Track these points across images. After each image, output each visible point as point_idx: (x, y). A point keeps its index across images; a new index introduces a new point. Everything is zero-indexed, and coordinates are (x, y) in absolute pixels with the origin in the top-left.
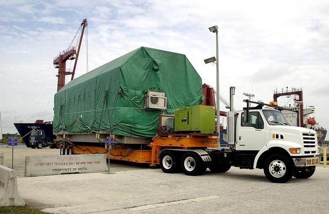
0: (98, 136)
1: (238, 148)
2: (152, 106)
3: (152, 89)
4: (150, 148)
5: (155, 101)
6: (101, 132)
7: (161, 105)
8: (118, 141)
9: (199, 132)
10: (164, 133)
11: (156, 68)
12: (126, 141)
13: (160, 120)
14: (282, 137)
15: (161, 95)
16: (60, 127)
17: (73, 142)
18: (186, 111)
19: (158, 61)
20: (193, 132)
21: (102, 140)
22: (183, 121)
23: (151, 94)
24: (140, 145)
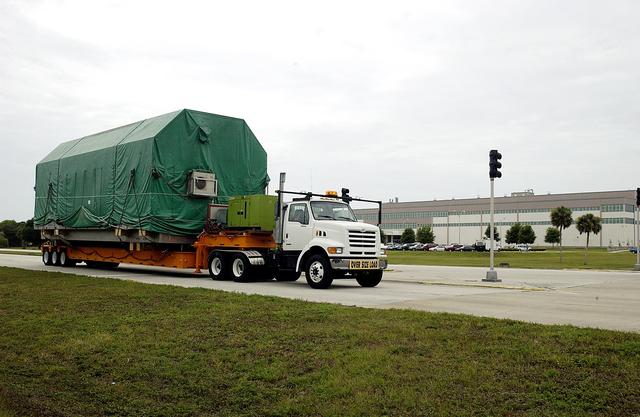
0: (118, 232)
1: (285, 248)
2: (197, 192)
3: (198, 169)
4: (194, 250)
5: (201, 184)
6: (124, 227)
7: (209, 191)
8: (149, 240)
9: (259, 228)
10: (213, 228)
11: (204, 139)
12: (161, 240)
13: (209, 211)
14: (325, 235)
15: (209, 177)
16: (49, 217)
17: (71, 241)
18: (243, 202)
19: (207, 131)
20: (251, 228)
21: (124, 239)
22: (239, 213)
23: (196, 175)
24: (180, 245)
